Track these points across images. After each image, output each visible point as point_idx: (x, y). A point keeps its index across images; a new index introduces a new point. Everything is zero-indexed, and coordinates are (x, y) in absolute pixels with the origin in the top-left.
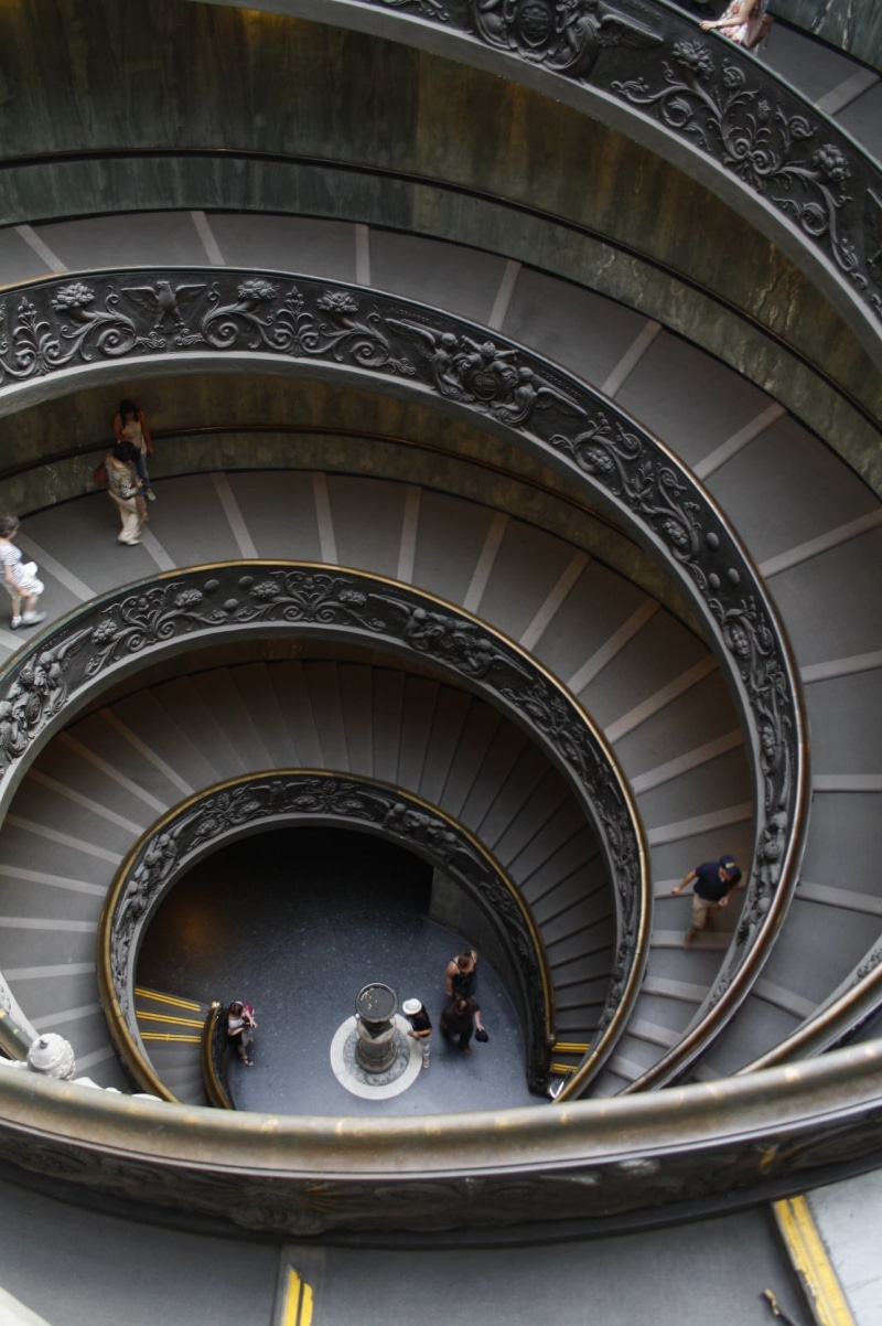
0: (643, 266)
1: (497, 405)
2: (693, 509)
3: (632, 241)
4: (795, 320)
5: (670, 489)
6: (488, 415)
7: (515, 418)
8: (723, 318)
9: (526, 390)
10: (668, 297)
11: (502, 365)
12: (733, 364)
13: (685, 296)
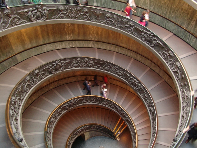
0: (50, 44)
1: (60, 70)
2: (91, 60)
3: (48, 42)
4: (73, 37)
5: (87, 61)
6: (60, 72)
7: (63, 69)
8: (64, 43)
9: (63, 64)
10: (55, 46)
11: (59, 63)
12: (68, 47)
13: (58, 44)
